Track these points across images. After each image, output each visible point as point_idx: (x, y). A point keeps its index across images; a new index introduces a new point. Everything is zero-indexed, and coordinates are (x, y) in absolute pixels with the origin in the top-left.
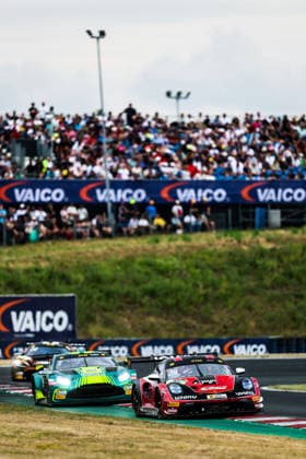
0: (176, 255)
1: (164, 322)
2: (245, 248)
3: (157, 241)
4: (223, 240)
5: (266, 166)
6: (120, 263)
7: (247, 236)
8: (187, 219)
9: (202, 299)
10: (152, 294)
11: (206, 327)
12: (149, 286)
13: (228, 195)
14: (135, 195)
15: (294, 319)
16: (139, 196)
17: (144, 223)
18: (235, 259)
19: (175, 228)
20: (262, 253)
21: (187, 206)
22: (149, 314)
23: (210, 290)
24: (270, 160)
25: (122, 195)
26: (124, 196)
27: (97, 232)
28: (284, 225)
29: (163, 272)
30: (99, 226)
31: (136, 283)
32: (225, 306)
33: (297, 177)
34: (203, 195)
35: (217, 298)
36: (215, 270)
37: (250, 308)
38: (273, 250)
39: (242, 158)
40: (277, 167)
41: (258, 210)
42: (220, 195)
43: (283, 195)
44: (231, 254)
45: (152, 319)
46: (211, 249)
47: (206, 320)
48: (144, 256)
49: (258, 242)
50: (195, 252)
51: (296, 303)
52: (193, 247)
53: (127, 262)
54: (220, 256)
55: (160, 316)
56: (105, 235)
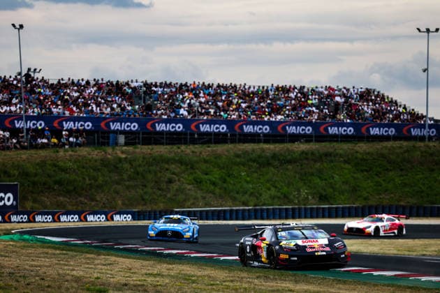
0: (70, 161)
1: (68, 200)
2: (109, 156)
3: (58, 152)
4: (96, 152)
5: (112, 109)
6: (38, 164)
7: (109, 150)
8: (71, 139)
9: (89, 187)
10: (59, 183)
11: (93, 203)
12: (57, 178)
13: (92, 126)
14: (38, 125)
15: (143, 199)
16: (41, 125)
17: (45, 141)
18: (105, 163)
19: (64, 145)
20: (120, 160)
21: (71, 132)
22: (59, 195)
23: (93, 181)
24: (115, 106)
25: (30, 124)
26: (31, 125)
27: (18, 146)
28: (126, 144)
29: (64, 170)
30: (18, 142)
31: (49, 176)
32: (103, 191)
33: (132, 116)
34: (78, 125)
35: (97, 186)
36: (94, 170)
37: (117, 193)
38: (126, 158)
39: (98, 105)
40: (118, 110)
41: (111, 135)
42: (88, 125)
43: (125, 126)
44: (102, 160)
45: (61, 198)
46: (90, 157)
47: (93, 200)
48: (52, 160)
49: (116, 153)
50: (80, 158)
51: (143, 190)
52: (79, 156)
53: (42, 164)
54: (96, 161)
55: (64, 196)
56: (23, 148)
